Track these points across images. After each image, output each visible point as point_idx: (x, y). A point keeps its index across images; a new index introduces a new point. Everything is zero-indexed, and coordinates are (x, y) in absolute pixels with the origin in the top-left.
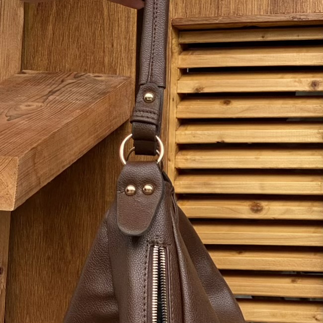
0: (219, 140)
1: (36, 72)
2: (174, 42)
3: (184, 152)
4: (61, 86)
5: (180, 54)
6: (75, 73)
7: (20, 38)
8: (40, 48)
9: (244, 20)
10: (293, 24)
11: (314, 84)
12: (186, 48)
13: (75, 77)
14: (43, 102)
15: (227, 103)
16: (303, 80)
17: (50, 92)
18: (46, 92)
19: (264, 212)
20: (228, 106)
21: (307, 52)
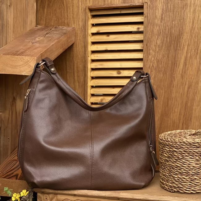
0: (106, 49)
1: (41, 26)
2: (89, 14)
3: (94, 54)
4: (50, 31)
5: (91, 19)
6: (55, 26)
7: (35, 14)
8: (42, 18)
9: (114, 6)
10: (131, 7)
11: (138, 28)
12: (94, 16)
13: (55, 28)
14: (44, 37)
15: (108, 36)
16: (134, 27)
17: (46, 33)
18: (45, 33)
19: (121, 74)
20: (109, 37)
21: (136, 17)
